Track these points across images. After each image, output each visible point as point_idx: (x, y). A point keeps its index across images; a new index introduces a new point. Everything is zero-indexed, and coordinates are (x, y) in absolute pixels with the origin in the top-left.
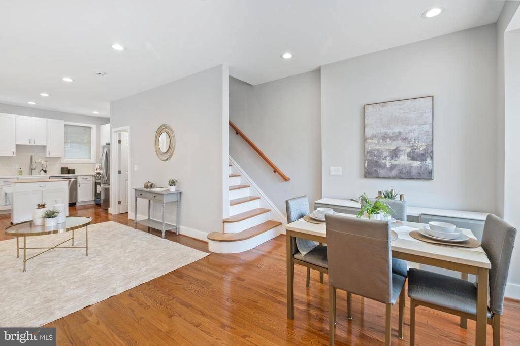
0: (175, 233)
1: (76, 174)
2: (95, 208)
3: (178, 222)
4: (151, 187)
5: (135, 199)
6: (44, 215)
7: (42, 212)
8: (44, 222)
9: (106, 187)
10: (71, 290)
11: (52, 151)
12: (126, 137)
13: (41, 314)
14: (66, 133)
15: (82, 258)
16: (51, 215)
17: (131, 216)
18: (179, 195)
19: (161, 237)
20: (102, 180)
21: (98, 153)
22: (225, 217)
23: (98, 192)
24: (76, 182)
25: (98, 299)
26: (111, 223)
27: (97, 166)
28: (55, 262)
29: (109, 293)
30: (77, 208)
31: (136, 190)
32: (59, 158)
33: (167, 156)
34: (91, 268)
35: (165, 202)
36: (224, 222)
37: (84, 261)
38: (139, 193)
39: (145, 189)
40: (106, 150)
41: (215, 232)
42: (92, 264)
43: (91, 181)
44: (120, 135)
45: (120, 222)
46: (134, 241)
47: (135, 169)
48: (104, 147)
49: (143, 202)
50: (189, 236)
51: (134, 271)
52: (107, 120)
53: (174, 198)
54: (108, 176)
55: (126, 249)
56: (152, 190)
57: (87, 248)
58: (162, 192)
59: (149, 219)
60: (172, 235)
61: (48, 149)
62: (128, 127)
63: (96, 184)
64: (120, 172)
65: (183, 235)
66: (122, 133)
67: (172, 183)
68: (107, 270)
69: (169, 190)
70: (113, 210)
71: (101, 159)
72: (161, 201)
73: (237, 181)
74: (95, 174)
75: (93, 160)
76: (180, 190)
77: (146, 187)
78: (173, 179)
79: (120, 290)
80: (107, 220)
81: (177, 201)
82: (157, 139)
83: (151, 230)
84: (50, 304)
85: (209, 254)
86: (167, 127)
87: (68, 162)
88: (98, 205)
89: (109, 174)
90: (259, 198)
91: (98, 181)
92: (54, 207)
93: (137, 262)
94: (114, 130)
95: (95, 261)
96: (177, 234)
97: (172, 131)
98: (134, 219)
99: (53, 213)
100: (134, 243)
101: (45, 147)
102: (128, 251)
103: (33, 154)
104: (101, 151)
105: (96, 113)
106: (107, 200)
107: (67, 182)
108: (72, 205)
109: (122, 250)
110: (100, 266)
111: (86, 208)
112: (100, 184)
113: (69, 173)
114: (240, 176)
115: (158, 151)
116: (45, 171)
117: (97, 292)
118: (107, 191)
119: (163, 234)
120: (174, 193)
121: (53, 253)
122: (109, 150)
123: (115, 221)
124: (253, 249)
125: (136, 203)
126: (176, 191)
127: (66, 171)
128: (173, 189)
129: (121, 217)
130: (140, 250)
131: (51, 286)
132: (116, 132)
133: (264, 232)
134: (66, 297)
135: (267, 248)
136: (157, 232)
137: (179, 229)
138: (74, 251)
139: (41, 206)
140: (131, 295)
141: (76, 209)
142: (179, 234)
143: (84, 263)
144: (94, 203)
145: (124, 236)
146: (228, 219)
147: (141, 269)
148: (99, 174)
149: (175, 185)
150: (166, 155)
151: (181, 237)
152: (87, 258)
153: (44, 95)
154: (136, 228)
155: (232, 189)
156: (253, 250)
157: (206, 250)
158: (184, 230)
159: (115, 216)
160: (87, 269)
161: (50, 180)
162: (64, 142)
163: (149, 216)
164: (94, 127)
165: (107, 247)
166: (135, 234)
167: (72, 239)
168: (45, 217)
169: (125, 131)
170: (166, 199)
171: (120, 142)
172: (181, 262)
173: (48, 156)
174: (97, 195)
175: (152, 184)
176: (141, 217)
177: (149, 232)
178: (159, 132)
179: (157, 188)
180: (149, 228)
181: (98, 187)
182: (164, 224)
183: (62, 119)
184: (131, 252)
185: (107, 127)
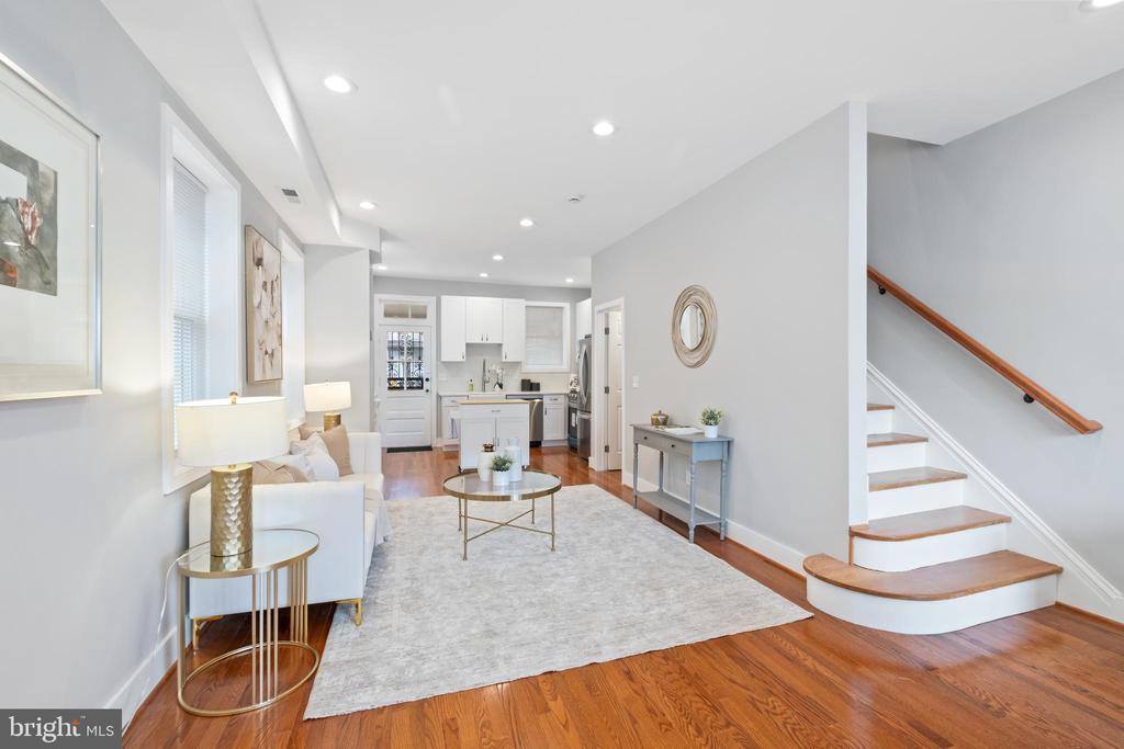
0: (717, 535)
1: (541, 392)
2: (569, 454)
3: (723, 508)
4: (665, 423)
5: (633, 446)
6: (492, 465)
7: (489, 458)
8: (491, 476)
9: (585, 416)
10: (524, 620)
11: (511, 353)
12: (617, 321)
13: (478, 658)
14: (527, 321)
15: (545, 554)
16: (501, 466)
17: (627, 479)
18: (726, 446)
19: (688, 538)
20: (579, 404)
21: (572, 355)
22: (855, 521)
23: (574, 425)
24: (541, 404)
25: (567, 659)
26: (592, 488)
27: (572, 377)
28: (506, 552)
29: (589, 654)
30: (543, 451)
31: (636, 429)
32: (519, 363)
33: (698, 356)
34: (559, 580)
35: (694, 461)
36: (853, 534)
37: (548, 561)
38: (642, 436)
39: (653, 428)
40: (584, 347)
41: (823, 557)
42: (561, 571)
43: (563, 403)
44: (607, 316)
45: (607, 489)
46: (634, 536)
47: (635, 385)
48: (581, 342)
49: (649, 454)
50: (750, 547)
51: (635, 611)
52: (584, 293)
53: (714, 454)
54: (589, 398)
55: (619, 553)
56: (668, 430)
57: (553, 534)
58: (689, 438)
59: (661, 490)
60: (709, 537)
61: (504, 349)
62: (621, 301)
63: (571, 410)
64: (607, 390)
65: (736, 544)
66: (611, 314)
67: (711, 418)
68: (585, 594)
69: (703, 434)
70: (596, 462)
71: (578, 364)
72: (687, 458)
73: (885, 423)
74: (569, 392)
75: (565, 367)
76: (730, 435)
77: (656, 423)
78: (713, 409)
79: (608, 654)
80: (586, 480)
81: (722, 461)
82: (678, 319)
83: (664, 518)
84: (494, 642)
85: (811, 614)
86: (699, 291)
87: (532, 370)
88: (573, 448)
89: (590, 394)
90: (964, 476)
91: (573, 405)
92: (506, 451)
93: (641, 589)
94: (597, 308)
95: (565, 565)
96: (722, 538)
97: (709, 299)
98: (632, 487)
99: (504, 462)
100: (633, 540)
101: (500, 345)
102: (623, 556)
103: (487, 358)
104: (578, 349)
105: (570, 281)
106: (586, 441)
107: (527, 406)
108: (535, 445)
109: (610, 552)
110: (571, 579)
111: (554, 451)
112: (575, 411)
113: (531, 390)
114: (892, 407)
115: (678, 344)
116: (501, 386)
117: (566, 642)
118: (586, 424)
119: (692, 532)
120: (712, 442)
121: (504, 533)
122: (590, 348)
123: (599, 484)
124: (955, 633)
125: (636, 457)
126: (719, 436)
127: (529, 385)
128: (712, 432)
129: (610, 477)
130: (646, 560)
131: (496, 601)
132: (600, 312)
133: (994, 586)
134: (518, 634)
135: (1003, 642)
136: (679, 526)
137: (725, 527)
138: (534, 536)
139: (489, 448)
140: (629, 675)
141: (540, 452)
142: (726, 538)
143: (547, 564)
144: (566, 444)
145: (615, 521)
146: (867, 527)
147: (648, 610)
148: (574, 391)
149: (716, 424)
150: (697, 354)
151: (729, 545)
152: (552, 556)
153: (498, 258)
154: (636, 508)
155: (875, 442)
156: (954, 638)
157: (802, 601)
158: (737, 531)
159: (599, 474)
160: (552, 582)
161: (508, 401)
162: (524, 337)
163: (661, 486)
164: (567, 306)
165: (585, 539)
166: (635, 520)
167: (530, 514)
168: (493, 469)
169: (616, 308)
170: (697, 454)
171: (607, 331)
172: (738, 620)
173: (504, 360)
174: (571, 430)
175: (667, 417)
176: (647, 486)
177: (660, 520)
178: (680, 306)
179: (676, 426)
180: (661, 511)
181: (573, 415)
182: (693, 510)
183: (521, 298)
184: (627, 560)
185: (587, 304)
